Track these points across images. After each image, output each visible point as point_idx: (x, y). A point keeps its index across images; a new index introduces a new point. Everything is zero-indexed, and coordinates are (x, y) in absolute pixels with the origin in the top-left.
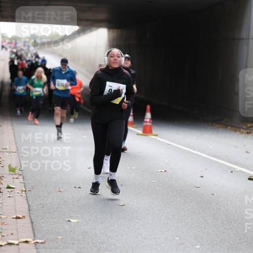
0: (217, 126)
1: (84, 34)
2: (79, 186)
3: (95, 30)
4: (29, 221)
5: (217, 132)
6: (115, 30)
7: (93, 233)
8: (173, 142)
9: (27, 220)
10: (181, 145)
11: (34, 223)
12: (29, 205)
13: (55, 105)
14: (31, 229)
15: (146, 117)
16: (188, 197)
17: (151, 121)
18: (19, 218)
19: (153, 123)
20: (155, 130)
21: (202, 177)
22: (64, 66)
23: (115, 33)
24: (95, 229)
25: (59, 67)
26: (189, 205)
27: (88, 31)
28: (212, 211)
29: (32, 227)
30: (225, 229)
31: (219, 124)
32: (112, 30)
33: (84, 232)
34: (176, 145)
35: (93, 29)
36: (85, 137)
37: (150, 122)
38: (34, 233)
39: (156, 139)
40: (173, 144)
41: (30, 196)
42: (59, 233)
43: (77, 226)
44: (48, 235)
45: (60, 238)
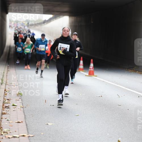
0: (131, 71)
1: (56, 19)
2: (53, 105)
3: (62, 17)
5: (131, 74)
6: (73, 17)
7: (61, 131)
8: (105, 80)
9: (24, 124)
11: (28, 125)
12: (25, 115)
14: (26, 129)
15: (90, 66)
16: (114, 111)
17: (93, 68)
18: (19, 122)
20: (96, 73)
23: (73, 19)
24: (62, 128)
26: (115, 116)
27: (58, 18)
28: (128, 119)
29: (27, 127)
31: (131, 70)
32: (71, 17)
33: (56, 130)
34: (107, 82)
35: (61, 16)
37: (93, 69)
38: (28, 131)
39: (96, 78)
40: (106, 81)
41: (25, 110)
42: (42, 131)
43: (52, 127)
44: (36, 132)
45: (42, 133)
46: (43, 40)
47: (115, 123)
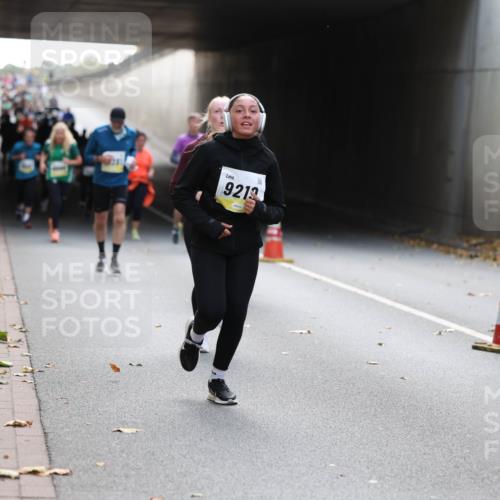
0: (412, 242)
2: (138, 362)
3: (169, 53)
4: (40, 432)
5: (412, 255)
6: (210, 54)
7: (167, 455)
8: (324, 274)
9: (36, 429)
10: (340, 281)
11: (50, 436)
12: (39, 401)
14: (44, 447)
16: (354, 384)
17: (281, 234)
18: (20, 425)
19: (284, 237)
20: (289, 252)
21: (380, 344)
22: (117, 125)
23: (209, 59)
24: (170, 446)
25: (108, 127)
26: (356, 400)
28: (401, 412)
29: (46, 443)
30: (428, 446)
31: (414, 239)
32: (202, 54)
33: (149, 452)
34: (330, 281)
35: (167, 51)
36: (150, 264)
37: (278, 235)
38: (49, 455)
39: (290, 269)
40: (324, 279)
41: (41, 381)
42: (99, 455)
43: (135, 441)
44: (77, 459)
45: (101, 464)
46: (118, 134)
47: (356, 428)
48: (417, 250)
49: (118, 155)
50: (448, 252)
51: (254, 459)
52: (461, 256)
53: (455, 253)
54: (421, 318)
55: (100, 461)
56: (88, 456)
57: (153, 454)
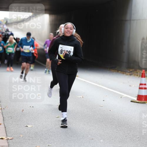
0: (113, 71)
2: (32, 106)
6: (53, 16)
7: (41, 133)
9: (2, 126)
11: (7, 128)
12: (3, 117)
13: (23, 61)
16: (96, 112)
21: (104, 101)
23: (53, 17)
26: (96, 117)
28: (110, 120)
29: (5, 130)
30: (117, 130)
32: (51, 15)
38: (6, 133)
40: (87, 81)
41: (4, 112)
42: (21, 133)
43: (31, 129)
44: (15, 135)
45: (22, 136)
46: (28, 40)
47: (97, 125)
48: (115, 73)
49: (28, 47)
50: (123, 74)
51: (67, 134)
52: (127, 75)
53: (126, 74)
54: (116, 93)
55: (21, 135)
56: (18, 134)
57: (37, 133)
